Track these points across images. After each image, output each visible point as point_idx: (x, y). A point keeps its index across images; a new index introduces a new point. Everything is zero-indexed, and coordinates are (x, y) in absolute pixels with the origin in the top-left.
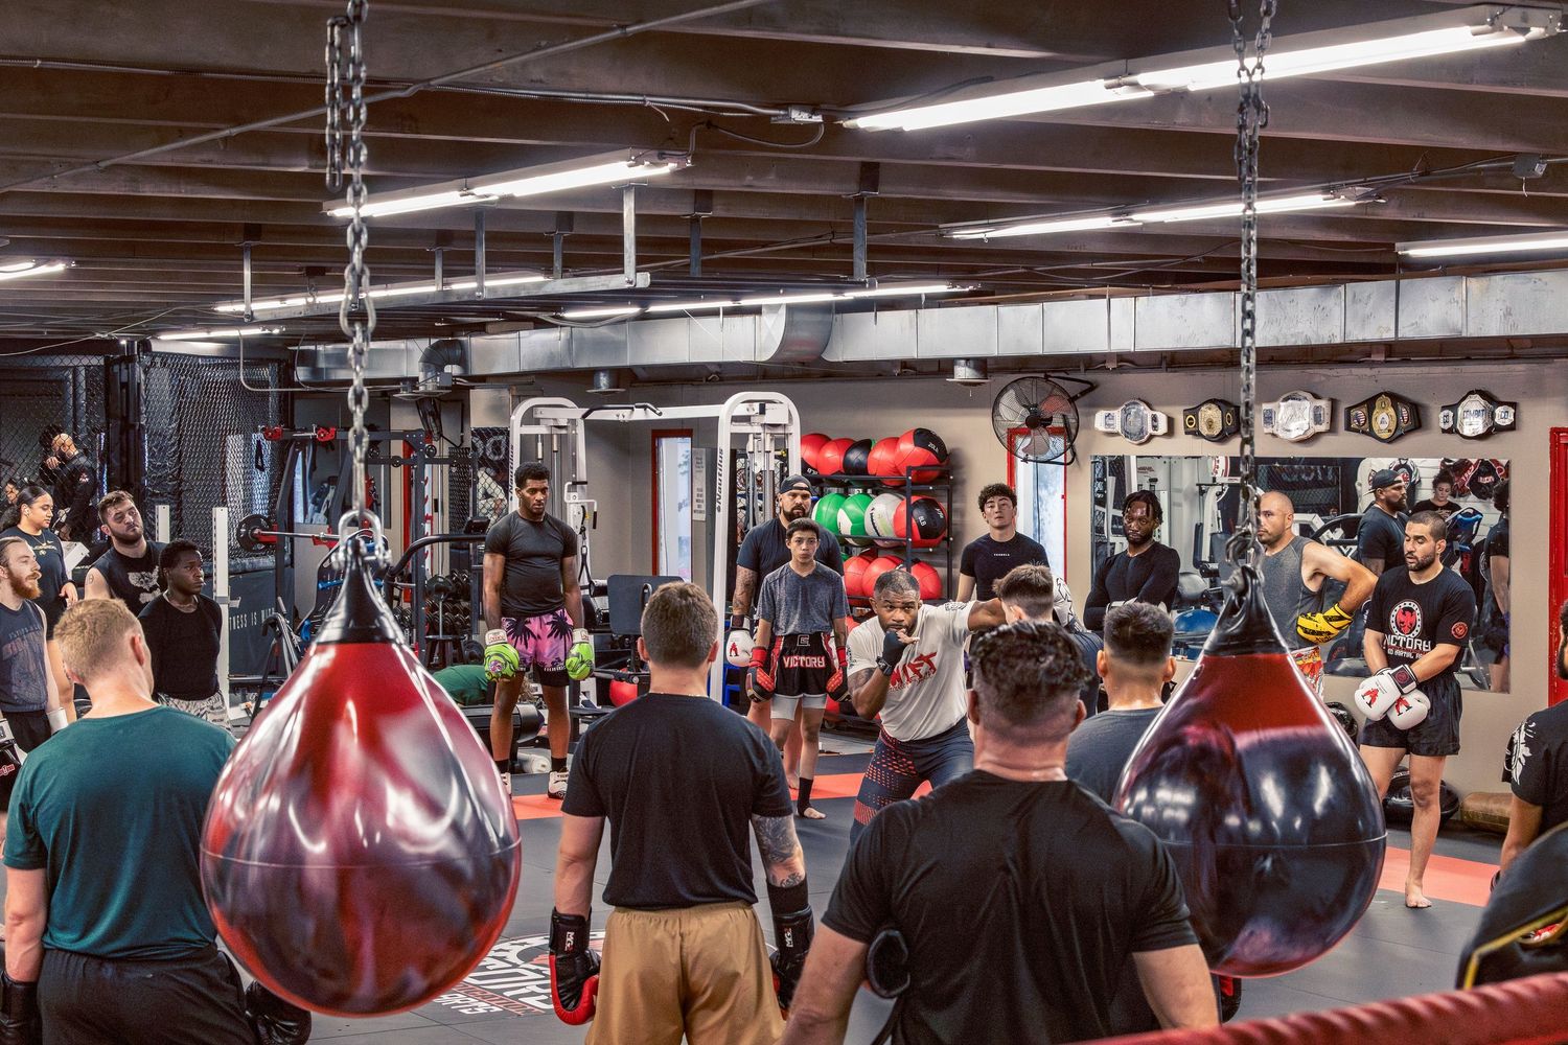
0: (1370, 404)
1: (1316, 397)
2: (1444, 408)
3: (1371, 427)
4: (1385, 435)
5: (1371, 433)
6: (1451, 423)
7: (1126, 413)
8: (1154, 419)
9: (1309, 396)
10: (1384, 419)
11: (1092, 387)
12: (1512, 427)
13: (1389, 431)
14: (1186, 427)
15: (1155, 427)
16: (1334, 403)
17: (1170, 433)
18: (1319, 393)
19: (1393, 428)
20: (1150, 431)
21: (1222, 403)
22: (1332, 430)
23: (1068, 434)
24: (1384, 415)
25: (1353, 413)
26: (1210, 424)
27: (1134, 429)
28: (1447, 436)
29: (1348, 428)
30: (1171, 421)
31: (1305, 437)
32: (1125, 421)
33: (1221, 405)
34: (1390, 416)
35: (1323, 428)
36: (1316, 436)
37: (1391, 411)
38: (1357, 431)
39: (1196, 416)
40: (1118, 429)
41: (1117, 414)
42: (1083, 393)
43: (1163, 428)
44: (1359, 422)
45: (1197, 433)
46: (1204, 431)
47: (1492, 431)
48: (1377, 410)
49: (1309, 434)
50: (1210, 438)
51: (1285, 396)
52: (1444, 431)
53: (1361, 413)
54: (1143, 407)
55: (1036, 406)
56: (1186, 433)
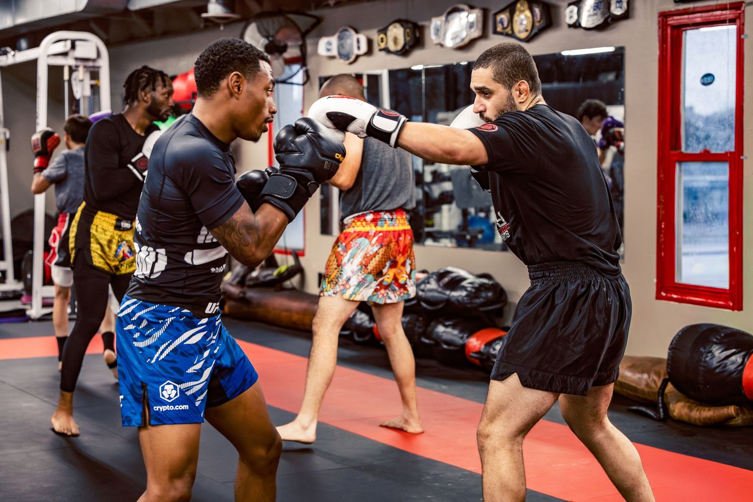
0: (511, 9)
1: (472, 7)
2: (570, 5)
3: (512, 29)
4: (523, 35)
5: (512, 35)
6: (575, 17)
7: (340, 38)
8: (358, 41)
9: (466, 7)
10: (523, 19)
11: (319, 21)
12: (626, 16)
13: (527, 31)
14: (379, 45)
15: (359, 48)
16: (485, 12)
17: (369, 52)
18: (472, 3)
19: (529, 28)
20: (356, 52)
21: (402, 22)
22: (484, 36)
23: (302, 60)
24: (522, 16)
25: (499, 18)
26: (395, 40)
27: (344, 52)
28: (573, 31)
29: (495, 32)
30: (370, 42)
31: (462, 44)
32: (341, 46)
33: (404, 24)
34: (526, 17)
35: (476, 33)
36: (472, 43)
37: (528, 13)
38: (501, 34)
39: (386, 34)
40: (334, 52)
41: (334, 40)
42: (314, 26)
43: (364, 48)
44: (502, 24)
45: (387, 50)
46: (392, 47)
47: (608, 23)
48: (517, 13)
49: (466, 41)
50: (397, 53)
51: (449, 10)
52: (570, 26)
53: (504, 17)
54: (352, 32)
55: (273, 36)
56: (381, 50)
